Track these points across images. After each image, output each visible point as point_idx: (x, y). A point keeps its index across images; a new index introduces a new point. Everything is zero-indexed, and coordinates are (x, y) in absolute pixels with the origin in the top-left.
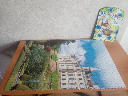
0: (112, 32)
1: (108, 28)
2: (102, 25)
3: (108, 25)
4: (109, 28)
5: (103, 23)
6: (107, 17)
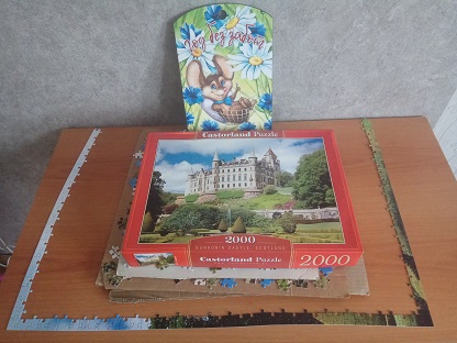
0: (249, 106)
2: (202, 87)
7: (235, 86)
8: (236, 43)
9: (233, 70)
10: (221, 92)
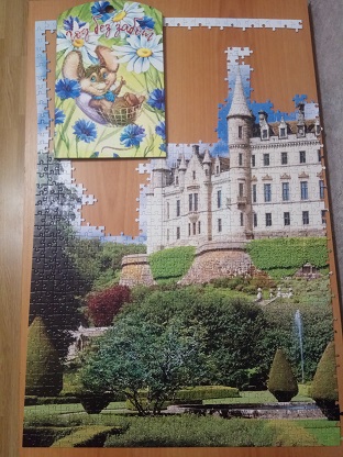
1: (113, 88)
3: (110, 71)
4: (118, 84)
5: (86, 67)
6: (94, 38)
7: (119, 79)
8: (123, 35)
9: (118, 61)
10: (102, 85)
